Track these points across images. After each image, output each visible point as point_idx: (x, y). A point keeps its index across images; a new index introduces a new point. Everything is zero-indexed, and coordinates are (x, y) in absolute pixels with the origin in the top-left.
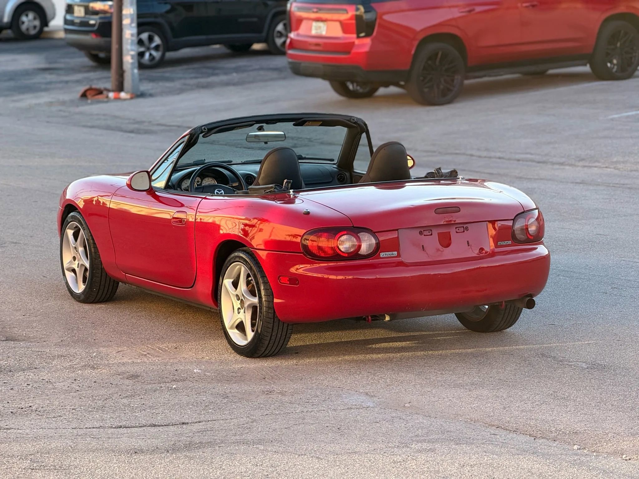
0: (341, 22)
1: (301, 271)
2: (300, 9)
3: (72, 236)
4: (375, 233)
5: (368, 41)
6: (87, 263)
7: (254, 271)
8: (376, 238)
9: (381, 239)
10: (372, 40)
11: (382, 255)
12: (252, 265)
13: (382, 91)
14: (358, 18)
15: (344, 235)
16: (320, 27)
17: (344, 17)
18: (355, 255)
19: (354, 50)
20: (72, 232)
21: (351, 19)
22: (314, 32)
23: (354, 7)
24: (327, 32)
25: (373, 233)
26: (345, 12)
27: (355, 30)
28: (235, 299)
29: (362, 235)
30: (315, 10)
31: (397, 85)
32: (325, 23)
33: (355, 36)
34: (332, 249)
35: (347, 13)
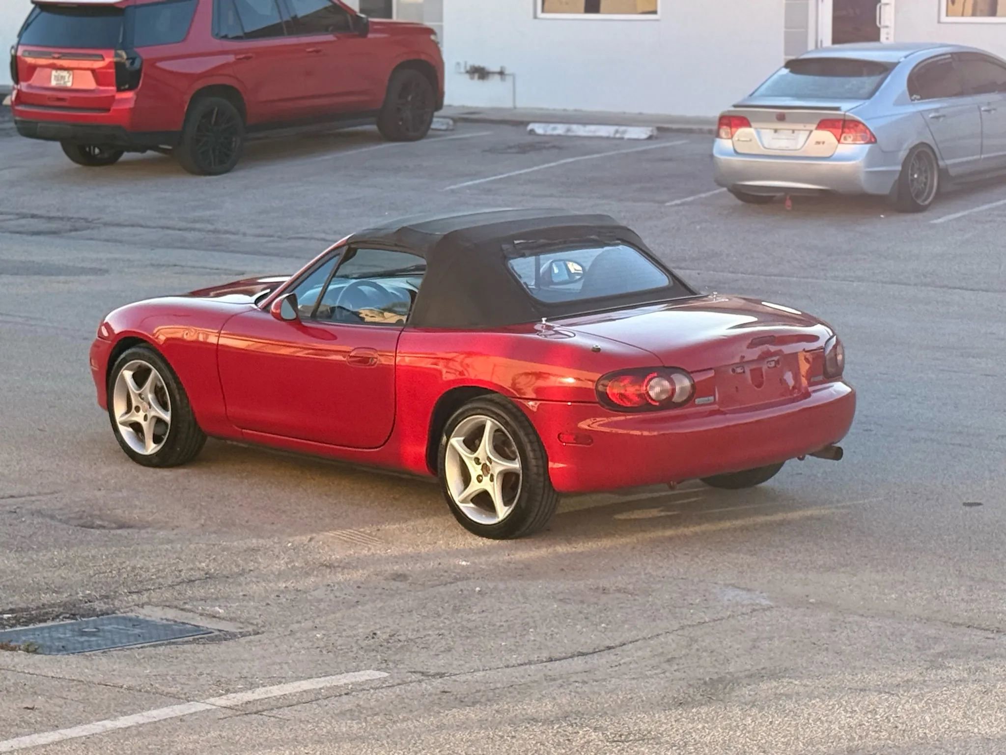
0: (93, 71)
1: (596, 427)
2: (31, 54)
3: (132, 380)
4: (689, 373)
5: (130, 95)
6: (166, 415)
7: (511, 427)
8: (691, 379)
9: (696, 380)
10: (137, 94)
11: (698, 401)
12: (508, 419)
13: (126, 156)
14: (118, 66)
15: (655, 377)
16: (63, 77)
17: (98, 64)
18: (668, 403)
19: (114, 107)
20: (131, 373)
21: (108, 67)
22: (54, 83)
23: (113, 52)
24: (72, 84)
25: (688, 374)
26: (101, 59)
27: (114, 80)
28: (472, 464)
29: (676, 377)
30: (56, 56)
31: (155, 148)
32: (71, 72)
33: (114, 88)
34: (640, 396)
35: (104, 60)
